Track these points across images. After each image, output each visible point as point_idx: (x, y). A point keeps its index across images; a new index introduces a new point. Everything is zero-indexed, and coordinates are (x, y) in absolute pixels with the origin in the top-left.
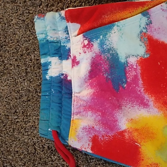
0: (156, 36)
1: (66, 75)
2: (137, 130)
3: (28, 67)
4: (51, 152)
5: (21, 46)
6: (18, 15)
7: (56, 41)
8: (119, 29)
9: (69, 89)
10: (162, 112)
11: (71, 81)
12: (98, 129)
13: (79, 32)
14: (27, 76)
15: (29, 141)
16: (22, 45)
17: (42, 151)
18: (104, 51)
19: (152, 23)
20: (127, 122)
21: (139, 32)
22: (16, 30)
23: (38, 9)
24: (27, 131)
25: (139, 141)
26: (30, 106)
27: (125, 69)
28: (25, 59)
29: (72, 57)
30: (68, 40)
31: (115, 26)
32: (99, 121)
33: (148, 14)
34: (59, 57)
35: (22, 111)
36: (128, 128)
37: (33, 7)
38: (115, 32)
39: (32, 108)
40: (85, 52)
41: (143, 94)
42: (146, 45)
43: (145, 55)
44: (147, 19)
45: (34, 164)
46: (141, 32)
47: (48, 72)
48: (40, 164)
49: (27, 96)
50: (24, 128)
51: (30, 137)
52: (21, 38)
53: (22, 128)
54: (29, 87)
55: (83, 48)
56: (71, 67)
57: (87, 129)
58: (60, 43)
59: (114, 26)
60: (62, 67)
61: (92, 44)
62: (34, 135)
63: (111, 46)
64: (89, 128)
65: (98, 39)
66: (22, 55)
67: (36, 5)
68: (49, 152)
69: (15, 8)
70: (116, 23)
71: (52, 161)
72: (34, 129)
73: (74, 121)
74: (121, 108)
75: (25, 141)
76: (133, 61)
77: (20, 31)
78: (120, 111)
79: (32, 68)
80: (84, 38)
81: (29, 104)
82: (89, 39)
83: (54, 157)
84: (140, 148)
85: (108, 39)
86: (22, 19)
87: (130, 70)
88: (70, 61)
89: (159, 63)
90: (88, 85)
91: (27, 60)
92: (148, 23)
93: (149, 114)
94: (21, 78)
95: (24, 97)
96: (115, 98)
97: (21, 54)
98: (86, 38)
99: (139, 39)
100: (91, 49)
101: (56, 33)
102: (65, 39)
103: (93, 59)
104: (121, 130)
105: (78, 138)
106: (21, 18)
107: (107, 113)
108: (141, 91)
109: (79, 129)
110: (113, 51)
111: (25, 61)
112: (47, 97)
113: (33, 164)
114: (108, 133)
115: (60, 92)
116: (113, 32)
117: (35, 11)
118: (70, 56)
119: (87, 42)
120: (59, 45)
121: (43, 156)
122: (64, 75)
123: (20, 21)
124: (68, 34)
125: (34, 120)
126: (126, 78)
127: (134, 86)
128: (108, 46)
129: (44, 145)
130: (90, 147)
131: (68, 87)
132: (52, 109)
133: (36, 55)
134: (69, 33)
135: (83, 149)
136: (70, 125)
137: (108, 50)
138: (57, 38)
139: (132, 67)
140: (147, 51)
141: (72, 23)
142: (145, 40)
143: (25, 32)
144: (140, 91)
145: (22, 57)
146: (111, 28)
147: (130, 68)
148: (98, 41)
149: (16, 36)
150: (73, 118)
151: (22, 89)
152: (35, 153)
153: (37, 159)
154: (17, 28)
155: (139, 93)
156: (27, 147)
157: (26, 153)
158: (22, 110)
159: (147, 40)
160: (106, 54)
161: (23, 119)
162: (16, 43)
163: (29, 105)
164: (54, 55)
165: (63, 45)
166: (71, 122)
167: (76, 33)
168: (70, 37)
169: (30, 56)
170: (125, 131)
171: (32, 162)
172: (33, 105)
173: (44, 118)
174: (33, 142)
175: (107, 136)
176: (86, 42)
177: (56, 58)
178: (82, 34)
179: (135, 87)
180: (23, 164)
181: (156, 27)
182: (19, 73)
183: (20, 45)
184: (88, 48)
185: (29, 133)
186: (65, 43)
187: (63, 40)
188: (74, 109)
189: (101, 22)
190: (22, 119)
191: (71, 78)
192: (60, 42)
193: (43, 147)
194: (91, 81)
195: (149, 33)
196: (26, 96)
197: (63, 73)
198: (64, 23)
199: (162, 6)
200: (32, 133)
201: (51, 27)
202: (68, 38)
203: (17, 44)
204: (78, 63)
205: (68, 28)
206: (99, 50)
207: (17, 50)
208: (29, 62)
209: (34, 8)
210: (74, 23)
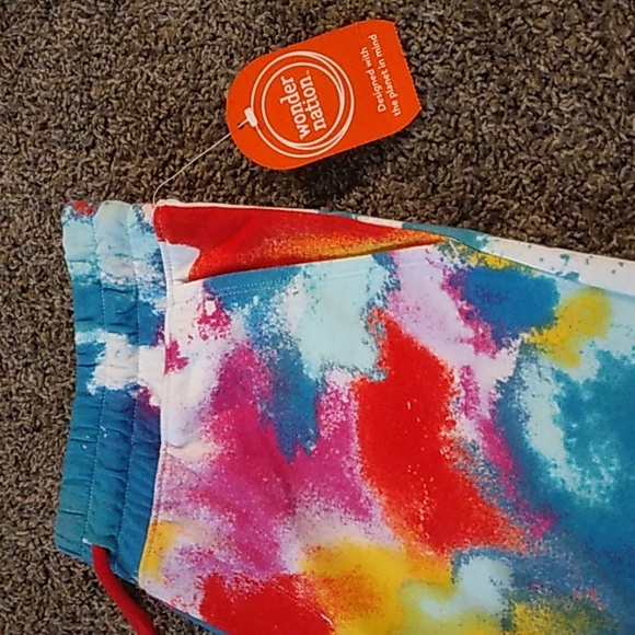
0: (409, 328)
1: (146, 391)
2: (327, 581)
3: (41, 331)
4: (92, 589)
5: (24, 259)
6: (19, 165)
7: (122, 289)
8: (309, 285)
9: (150, 432)
10: (402, 540)
11: (159, 411)
12: (224, 561)
13: (193, 270)
14: (36, 354)
15: (31, 546)
16: (29, 259)
17: (67, 582)
18: (260, 340)
19: (399, 289)
20: (304, 556)
21: (363, 304)
22: (11, 206)
23: (84, 160)
24: (27, 515)
25: (331, 613)
26: (40, 447)
27: (317, 399)
28: (33, 303)
29: (167, 341)
30: (160, 288)
31: (299, 275)
32: (229, 538)
33: (391, 261)
34: (130, 335)
35: (16, 457)
36: (305, 573)
37: (70, 149)
38: (297, 293)
39: (44, 453)
40: (205, 338)
41: (358, 479)
42: (381, 344)
43: (373, 372)
44: (388, 273)
45: (40, 615)
46: (370, 305)
47: (93, 374)
48: (58, 619)
49: (32, 415)
50: (17, 508)
51: (33, 536)
52: (24, 235)
53: (13, 507)
54: (41, 390)
55: (200, 322)
56: (163, 369)
57: (191, 554)
58: (134, 293)
59: (295, 274)
60: (136, 365)
61: (227, 317)
62: (47, 533)
63: (284, 329)
64: (200, 554)
65: (247, 306)
66: (24, 290)
67: (77, 146)
68: (85, 589)
69: (11, 139)
70: (303, 265)
71: (93, 615)
72: (47, 514)
73: (159, 527)
74: (294, 512)
75: (19, 543)
76: (341, 381)
77: (24, 214)
78: (288, 521)
79: (53, 334)
80: (207, 295)
81: (36, 439)
82: (220, 299)
83: (100, 606)
84: (333, 630)
85: (275, 309)
86: (31, 179)
87: (331, 403)
88: (160, 352)
89: (409, 404)
90: (208, 428)
91: (38, 307)
92: (391, 286)
93: (368, 540)
94: (16, 357)
95: (23, 415)
96: (278, 480)
97: (22, 287)
98: (210, 296)
99: (363, 324)
100: (222, 330)
101: (124, 265)
102: (152, 285)
103: (227, 359)
104: (286, 572)
105: (166, 576)
106: (29, 173)
107: (253, 517)
108: (355, 471)
109: (171, 552)
110: (286, 343)
111: (32, 309)
112: (85, 447)
113: (37, 614)
114: (251, 573)
115: (126, 438)
116: (290, 290)
117: (74, 162)
118: (163, 337)
119: (214, 309)
120: (133, 300)
121: (69, 597)
122: (141, 391)
123: (25, 182)
124: (162, 270)
125: (49, 490)
126: (318, 426)
127: (337, 452)
128: (273, 326)
129: (74, 566)
130: (199, 602)
131: (148, 427)
132: (96, 483)
133: (68, 297)
134: (165, 268)
135: (179, 607)
136: (146, 537)
137: (273, 338)
138: (127, 279)
139: (337, 397)
140: (380, 364)
141: (175, 246)
142: (378, 329)
143: (39, 221)
144: (351, 469)
145: (24, 295)
146: (286, 278)
147: (331, 399)
148: (246, 311)
149: (11, 226)
150: (156, 516)
151: (17, 390)
152: (46, 583)
153: (51, 601)
154: (14, 204)
155: (348, 475)
156: (23, 563)
157: (20, 580)
158: (15, 454)
159: (384, 329)
160: (268, 348)
161: (18, 481)
162: (9, 250)
163: (38, 442)
164: (115, 326)
165: (144, 301)
166: (150, 528)
167: (186, 273)
168: (167, 280)
169: (51, 295)
170: (297, 578)
171: (36, 607)
172: (48, 447)
173: (70, 507)
174: (42, 551)
175: (248, 582)
176: (211, 308)
177: (120, 337)
178: (202, 280)
179: (340, 455)
180: (9, 610)
181: (411, 302)
182: (11, 340)
183: (20, 256)
184: (214, 326)
185: (32, 524)
186: (149, 295)
187: (146, 287)
188: (160, 493)
189: (258, 255)
190: (13, 480)
191: (160, 402)
192: (137, 290)
193: (70, 571)
194: (216, 417)
195: (392, 314)
196: (29, 412)
197: (139, 383)
198: (151, 242)
199: (428, 252)
200: (41, 526)
201: (110, 247)
202: (160, 281)
203: (13, 251)
204: (183, 363)
205: (162, 253)
206: (248, 335)
207: (9, 270)
208: (45, 316)
209: (71, 151)
210: (179, 245)
